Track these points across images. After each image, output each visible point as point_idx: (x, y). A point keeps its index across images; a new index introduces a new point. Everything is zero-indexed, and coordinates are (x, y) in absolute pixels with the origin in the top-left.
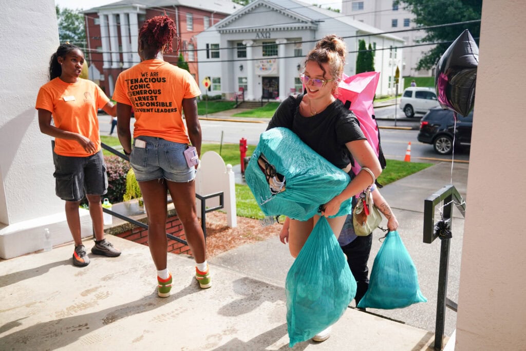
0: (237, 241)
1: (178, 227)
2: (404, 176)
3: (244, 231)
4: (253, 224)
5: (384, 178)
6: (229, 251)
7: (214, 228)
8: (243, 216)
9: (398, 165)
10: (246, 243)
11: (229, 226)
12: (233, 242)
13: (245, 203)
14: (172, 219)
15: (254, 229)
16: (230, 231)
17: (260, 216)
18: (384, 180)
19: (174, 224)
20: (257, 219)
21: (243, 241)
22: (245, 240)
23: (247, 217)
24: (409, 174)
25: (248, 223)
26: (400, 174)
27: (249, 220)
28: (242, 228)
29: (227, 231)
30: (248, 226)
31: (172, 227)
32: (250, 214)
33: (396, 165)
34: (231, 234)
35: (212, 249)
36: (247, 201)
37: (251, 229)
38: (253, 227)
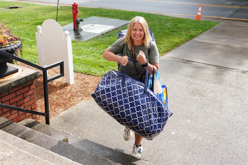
0: (75, 99)
1: (22, 95)
2: (201, 33)
3: (81, 88)
4: (88, 81)
5: (186, 35)
6: (69, 109)
7: (55, 85)
8: (79, 72)
9: (194, 24)
10: (83, 100)
11: (68, 83)
12: (72, 99)
13: (79, 59)
14: (16, 89)
15: (89, 86)
16: (69, 88)
17: (92, 73)
18: (186, 37)
19: (18, 93)
20: (91, 75)
21: (80, 98)
22: (82, 97)
23: (82, 73)
24: (204, 31)
25: (84, 79)
26: (197, 32)
27: (84, 76)
28: (79, 84)
29: (66, 87)
30: (84, 83)
31: (16, 96)
32: (85, 70)
33: (192, 24)
34: (70, 90)
35: (54, 107)
36: (81, 57)
37: (86, 85)
38: (88, 83)
